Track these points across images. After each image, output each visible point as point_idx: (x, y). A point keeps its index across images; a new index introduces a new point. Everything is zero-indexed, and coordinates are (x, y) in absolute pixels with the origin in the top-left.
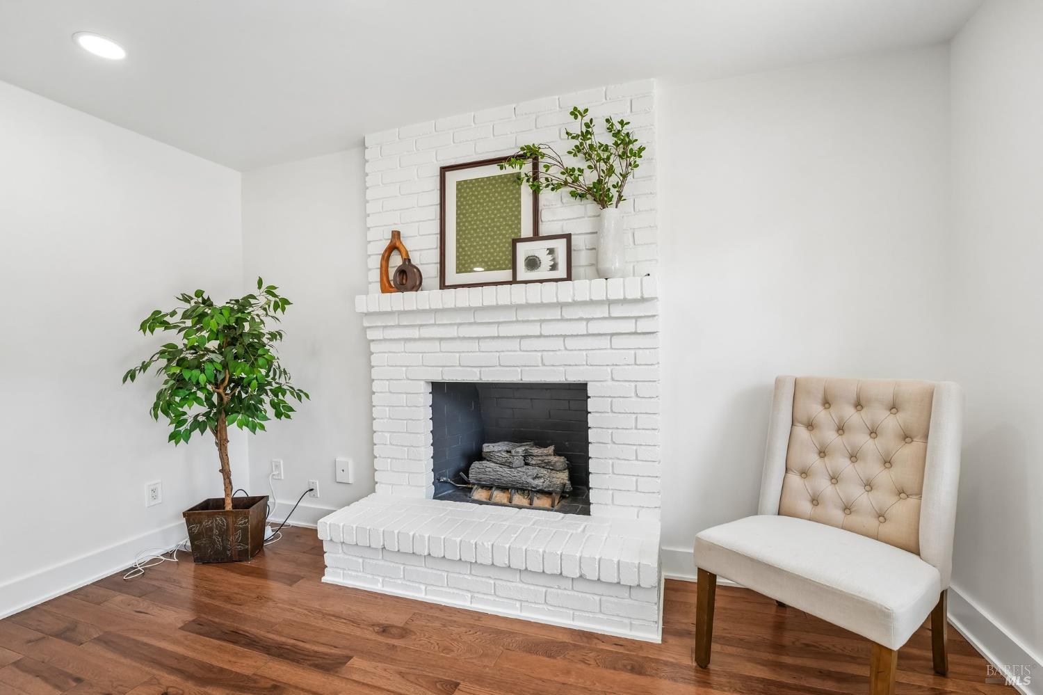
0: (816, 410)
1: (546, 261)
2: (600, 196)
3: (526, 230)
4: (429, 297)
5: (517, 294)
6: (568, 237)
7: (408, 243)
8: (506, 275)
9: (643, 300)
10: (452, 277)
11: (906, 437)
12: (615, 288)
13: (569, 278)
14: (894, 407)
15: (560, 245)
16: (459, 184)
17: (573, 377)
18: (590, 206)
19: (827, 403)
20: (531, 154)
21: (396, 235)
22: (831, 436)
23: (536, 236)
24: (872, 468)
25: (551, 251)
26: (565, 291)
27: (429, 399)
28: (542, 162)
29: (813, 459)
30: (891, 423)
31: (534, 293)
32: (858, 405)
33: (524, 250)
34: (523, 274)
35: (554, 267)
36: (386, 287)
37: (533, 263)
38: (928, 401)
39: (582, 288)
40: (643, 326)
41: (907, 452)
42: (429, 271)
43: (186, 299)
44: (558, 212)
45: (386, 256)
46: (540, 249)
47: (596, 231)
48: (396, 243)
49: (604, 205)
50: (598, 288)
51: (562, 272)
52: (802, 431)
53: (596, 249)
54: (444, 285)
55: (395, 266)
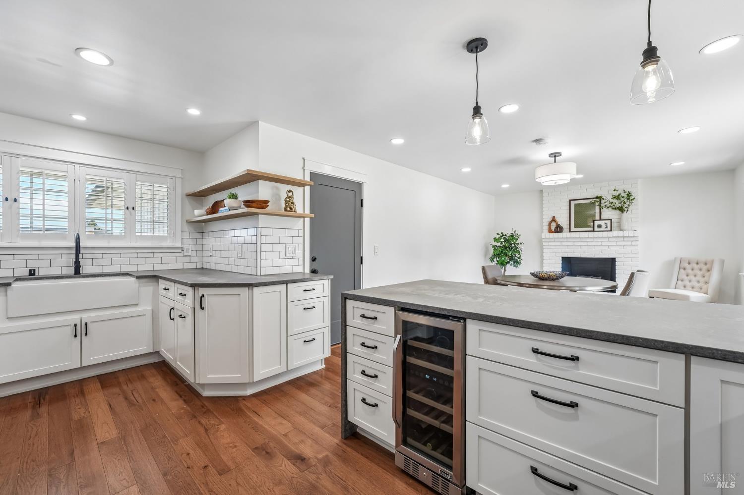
0: (686, 265)
1: (604, 226)
2: (621, 209)
3: (597, 217)
4: (565, 234)
5: (595, 234)
6: (611, 220)
7: (557, 219)
8: (591, 229)
9: (634, 237)
10: (573, 229)
11: (707, 271)
12: (626, 234)
13: (611, 231)
14: (706, 264)
15: (608, 222)
16: (575, 204)
17: (611, 256)
18: (618, 212)
19: (689, 263)
20: (600, 198)
21: (554, 217)
22: (690, 271)
23: (600, 219)
24: (699, 278)
25: (606, 224)
26: (610, 234)
27: (561, 262)
28: (603, 201)
29: (685, 277)
30: (705, 268)
31: (600, 234)
32: (697, 264)
33: (597, 223)
34: (596, 229)
35: (606, 228)
36: (550, 231)
37: (599, 226)
38: (712, 262)
39: (615, 233)
40: (633, 243)
41: (707, 274)
42: (565, 228)
43: (498, 234)
44: (608, 213)
45: (550, 223)
46: (602, 223)
47: (620, 218)
48: (554, 220)
49: (622, 212)
50: (620, 233)
51: (609, 229)
52: (682, 270)
53: (619, 223)
54: (570, 231)
55: (554, 225)
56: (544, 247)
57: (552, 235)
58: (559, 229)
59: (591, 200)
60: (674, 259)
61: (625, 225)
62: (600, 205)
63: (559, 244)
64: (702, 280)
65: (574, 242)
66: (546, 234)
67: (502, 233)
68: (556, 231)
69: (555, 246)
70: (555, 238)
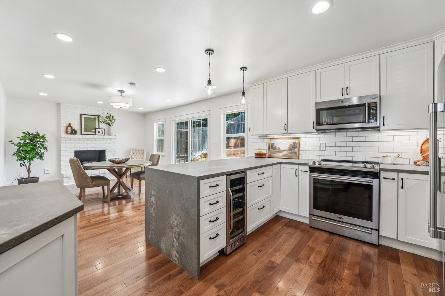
0: (134, 152)
1: (101, 132)
2: (109, 124)
3: (97, 127)
4: (78, 136)
5: (97, 137)
6: (105, 129)
7: (72, 125)
8: (94, 133)
9: (115, 139)
10: (83, 132)
11: (142, 153)
12: (112, 137)
13: (105, 135)
14: (141, 151)
15: (103, 130)
16: (84, 117)
17: (104, 149)
18: (107, 125)
19: (135, 151)
20: (99, 116)
21: (70, 124)
22: (136, 154)
23: (99, 128)
24: (139, 157)
25: (102, 131)
26: (105, 137)
27: (74, 153)
28: (100, 119)
29: (134, 157)
30: (141, 152)
31: (100, 137)
32: (138, 151)
33: (97, 130)
34: (97, 133)
35: (102, 133)
36: (67, 133)
37: (99, 132)
38: (144, 150)
39: (107, 137)
40: (115, 142)
41: (142, 155)
42: (78, 131)
43: (24, 133)
44: (102, 125)
45: (67, 127)
46: (100, 130)
47: (109, 129)
48: (70, 125)
49: (110, 126)
50: (110, 137)
51: (104, 134)
52: (133, 154)
53: (109, 131)
54: (81, 134)
55: (69, 130)
56: (62, 144)
57: (70, 136)
58: (74, 132)
59: (95, 117)
60: (129, 149)
61: (112, 132)
62: (99, 120)
63: (74, 142)
64: (141, 157)
65: (84, 141)
66: (63, 135)
67: (28, 132)
68: (71, 133)
69: (70, 143)
70: (71, 138)
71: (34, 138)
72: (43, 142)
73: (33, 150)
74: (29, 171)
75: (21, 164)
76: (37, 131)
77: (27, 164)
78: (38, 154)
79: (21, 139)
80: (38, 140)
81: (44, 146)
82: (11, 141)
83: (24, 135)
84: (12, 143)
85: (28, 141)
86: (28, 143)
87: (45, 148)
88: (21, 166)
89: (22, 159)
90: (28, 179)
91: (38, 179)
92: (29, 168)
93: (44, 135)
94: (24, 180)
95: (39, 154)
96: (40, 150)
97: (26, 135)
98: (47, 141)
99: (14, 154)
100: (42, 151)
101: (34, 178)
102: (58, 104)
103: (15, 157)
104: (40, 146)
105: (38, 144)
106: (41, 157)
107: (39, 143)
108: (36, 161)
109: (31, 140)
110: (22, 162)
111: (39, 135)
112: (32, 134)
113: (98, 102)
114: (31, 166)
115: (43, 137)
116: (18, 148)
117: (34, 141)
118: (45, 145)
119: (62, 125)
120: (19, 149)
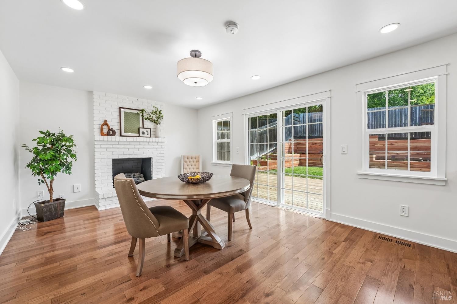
0: (187, 160)
1: (146, 133)
2: (156, 123)
3: (141, 126)
4: (117, 138)
5: (141, 139)
6: (150, 129)
7: (108, 123)
8: (137, 135)
9: (164, 142)
10: (123, 134)
11: (197, 162)
12: (160, 140)
13: (151, 137)
14: (195, 158)
15: (149, 130)
16: (124, 112)
17: (150, 156)
18: (153, 123)
20: (142, 111)
21: (105, 121)
22: (189, 163)
23: (143, 128)
24: (194, 166)
25: (147, 131)
26: (151, 139)
28: (145, 114)
29: (187, 167)
30: (195, 160)
31: (144, 139)
32: (192, 158)
33: (141, 130)
34: (141, 135)
35: (148, 134)
36: (102, 133)
37: (143, 133)
38: (199, 157)
39: (153, 139)
40: (163, 147)
41: (197, 164)
42: (117, 132)
44: (148, 124)
45: (102, 126)
46: (145, 130)
47: (156, 129)
48: (105, 123)
49: (157, 124)
50: (156, 140)
51: (149, 136)
52: (185, 163)
53: (155, 132)
54: (121, 136)
55: (105, 129)
56: (96, 150)
57: (106, 138)
58: (111, 133)
59: (138, 111)
60: (181, 156)
61: (160, 134)
62: (143, 116)
63: (111, 146)
64: (195, 167)
65: (124, 145)
66: (98, 136)
67: (48, 131)
68: (108, 134)
69: (107, 148)
70: (108, 141)
71: (58, 140)
72: (70, 146)
73: (54, 158)
74: (51, 190)
75: (39, 180)
76: (61, 130)
77: (48, 181)
78: (62, 164)
79: (38, 143)
80: (63, 143)
81: (72, 153)
82: (24, 146)
83: (43, 135)
84: (26, 148)
85: (49, 146)
86: (48, 148)
87: (73, 156)
88: (39, 183)
89: (41, 172)
90: (50, 203)
91: (64, 202)
92: (51, 186)
93: (72, 136)
94: (43, 205)
95: (65, 165)
96: (66, 159)
97: (46, 135)
98: (75, 145)
99: (28, 166)
100: (69, 159)
101: (59, 202)
102: (90, 93)
103: (29, 171)
104: (66, 153)
105: (64, 150)
106: (68, 168)
107: (64, 147)
108: (61, 175)
109: (53, 144)
110: (40, 177)
111: (63, 136)
112: (54, 135)
113: (146, 87)
114: (54, 183)
115: (70, 140)
116: (34, 156)
117: (57, 145)
118: (73, 151)
119: (95, 123)
120: (36, 157)
